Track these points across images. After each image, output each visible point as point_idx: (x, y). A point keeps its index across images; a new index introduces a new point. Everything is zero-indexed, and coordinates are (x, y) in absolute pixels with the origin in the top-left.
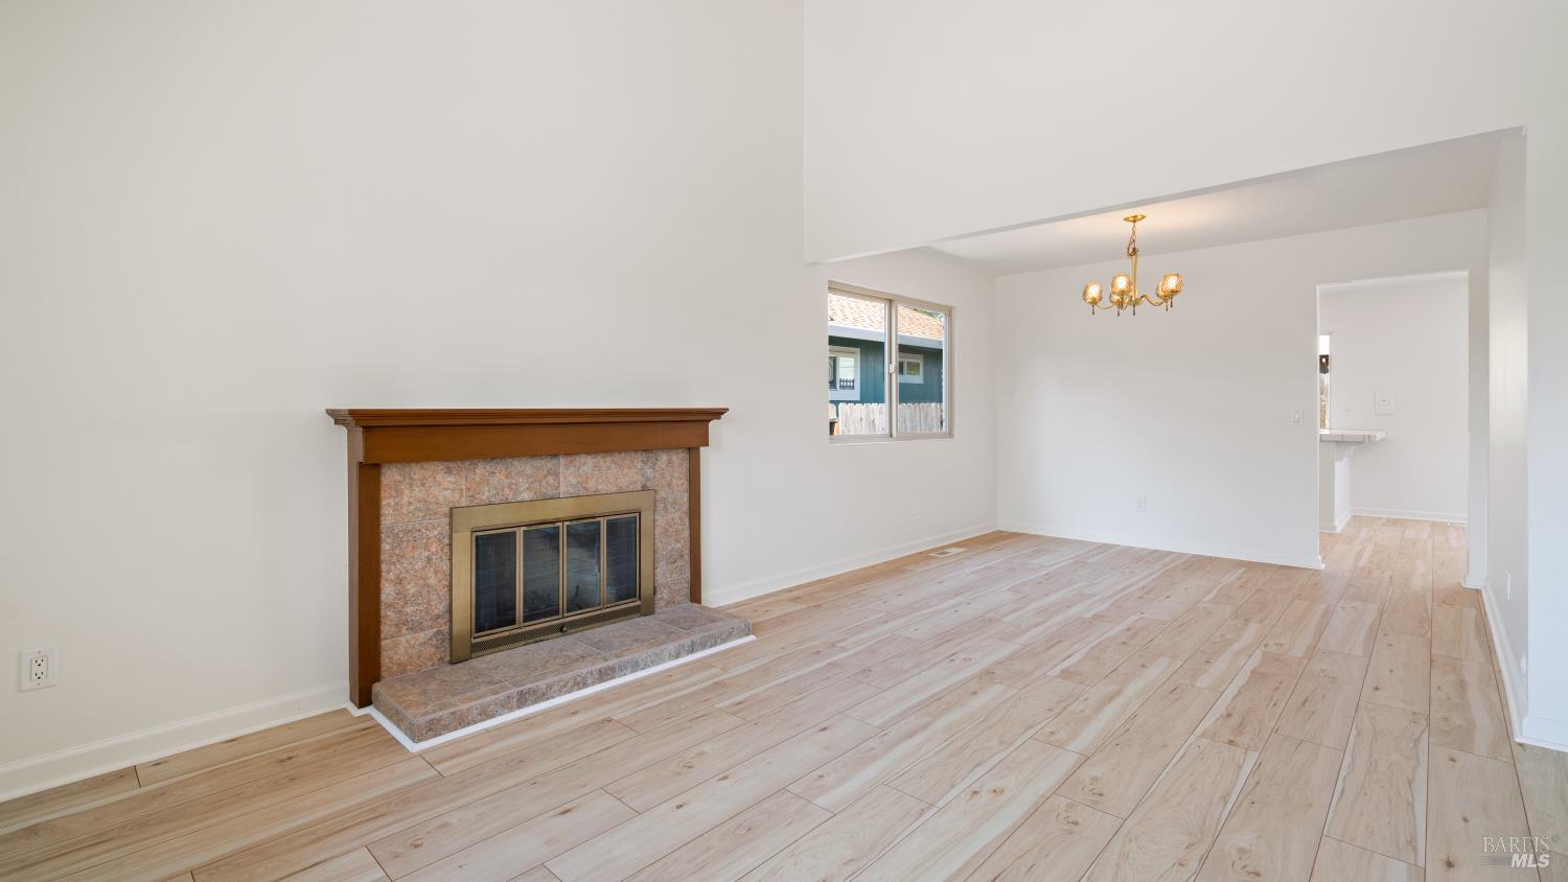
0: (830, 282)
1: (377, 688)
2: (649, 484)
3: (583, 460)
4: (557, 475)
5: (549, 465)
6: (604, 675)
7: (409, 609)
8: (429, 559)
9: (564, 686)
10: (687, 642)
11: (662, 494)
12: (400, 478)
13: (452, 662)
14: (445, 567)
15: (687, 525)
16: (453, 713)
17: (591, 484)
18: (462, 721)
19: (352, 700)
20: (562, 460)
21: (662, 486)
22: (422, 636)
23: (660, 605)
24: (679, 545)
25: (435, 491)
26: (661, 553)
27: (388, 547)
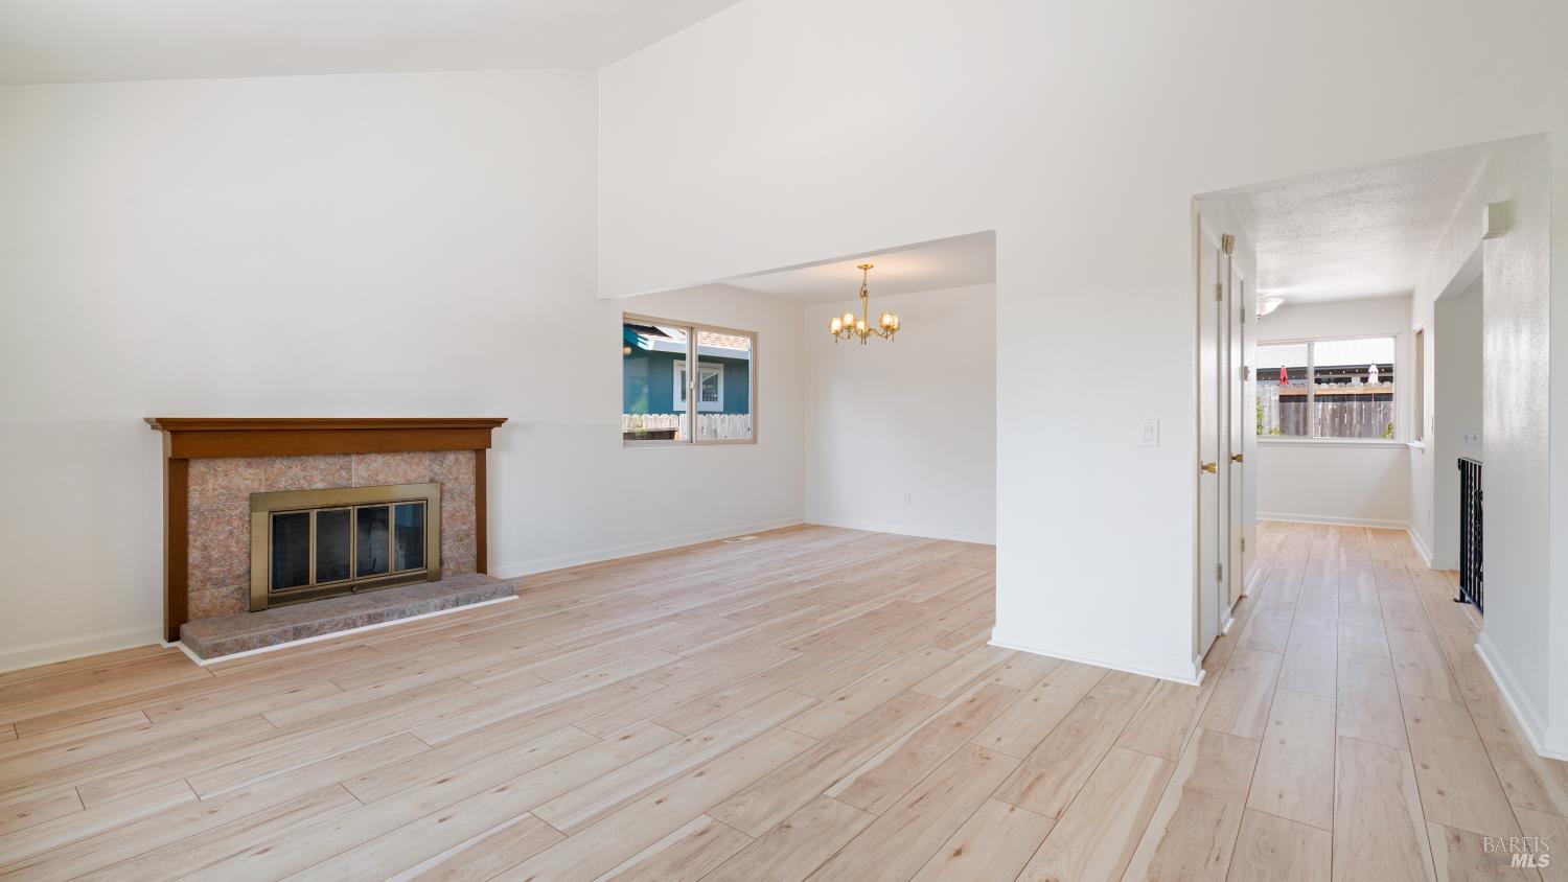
0: (624, 313)
1: (185, 628)
2: (436, 478)
3: (374, 459)
4: (349, 470)
5: (342, 462)
6: (371, 619)
7: (213, 570)
8: (231, 533)
9: (336, 625)
10: (452, 597)
11: (449, 485)
12: (204, 469)
13: (251, 611)
14: (245, 538)
15: (474, 511)
16: (237, 640)
17: (381, 477)
18: (243, 646)
19: (165, 638)
20: (354, 458)
21: (450, 480)
22: (224, 591)
23: (447, 573)
24: (465, 527)
25: (237, 480)
26: (448, 533)
27: (194, 522)
